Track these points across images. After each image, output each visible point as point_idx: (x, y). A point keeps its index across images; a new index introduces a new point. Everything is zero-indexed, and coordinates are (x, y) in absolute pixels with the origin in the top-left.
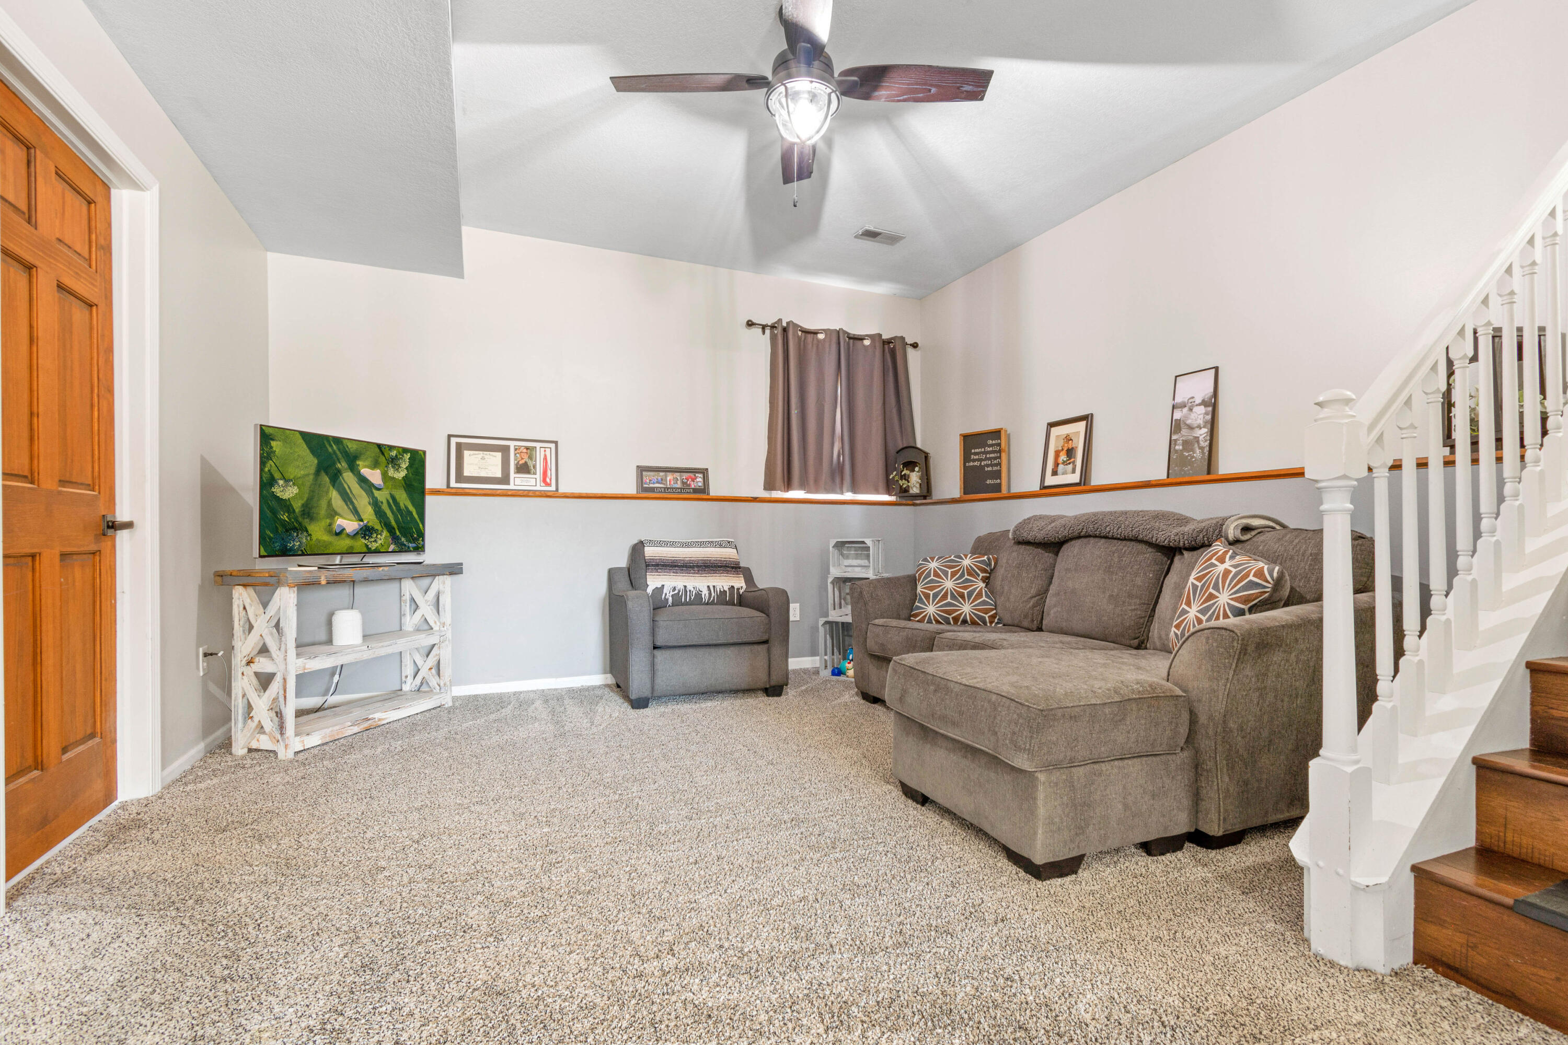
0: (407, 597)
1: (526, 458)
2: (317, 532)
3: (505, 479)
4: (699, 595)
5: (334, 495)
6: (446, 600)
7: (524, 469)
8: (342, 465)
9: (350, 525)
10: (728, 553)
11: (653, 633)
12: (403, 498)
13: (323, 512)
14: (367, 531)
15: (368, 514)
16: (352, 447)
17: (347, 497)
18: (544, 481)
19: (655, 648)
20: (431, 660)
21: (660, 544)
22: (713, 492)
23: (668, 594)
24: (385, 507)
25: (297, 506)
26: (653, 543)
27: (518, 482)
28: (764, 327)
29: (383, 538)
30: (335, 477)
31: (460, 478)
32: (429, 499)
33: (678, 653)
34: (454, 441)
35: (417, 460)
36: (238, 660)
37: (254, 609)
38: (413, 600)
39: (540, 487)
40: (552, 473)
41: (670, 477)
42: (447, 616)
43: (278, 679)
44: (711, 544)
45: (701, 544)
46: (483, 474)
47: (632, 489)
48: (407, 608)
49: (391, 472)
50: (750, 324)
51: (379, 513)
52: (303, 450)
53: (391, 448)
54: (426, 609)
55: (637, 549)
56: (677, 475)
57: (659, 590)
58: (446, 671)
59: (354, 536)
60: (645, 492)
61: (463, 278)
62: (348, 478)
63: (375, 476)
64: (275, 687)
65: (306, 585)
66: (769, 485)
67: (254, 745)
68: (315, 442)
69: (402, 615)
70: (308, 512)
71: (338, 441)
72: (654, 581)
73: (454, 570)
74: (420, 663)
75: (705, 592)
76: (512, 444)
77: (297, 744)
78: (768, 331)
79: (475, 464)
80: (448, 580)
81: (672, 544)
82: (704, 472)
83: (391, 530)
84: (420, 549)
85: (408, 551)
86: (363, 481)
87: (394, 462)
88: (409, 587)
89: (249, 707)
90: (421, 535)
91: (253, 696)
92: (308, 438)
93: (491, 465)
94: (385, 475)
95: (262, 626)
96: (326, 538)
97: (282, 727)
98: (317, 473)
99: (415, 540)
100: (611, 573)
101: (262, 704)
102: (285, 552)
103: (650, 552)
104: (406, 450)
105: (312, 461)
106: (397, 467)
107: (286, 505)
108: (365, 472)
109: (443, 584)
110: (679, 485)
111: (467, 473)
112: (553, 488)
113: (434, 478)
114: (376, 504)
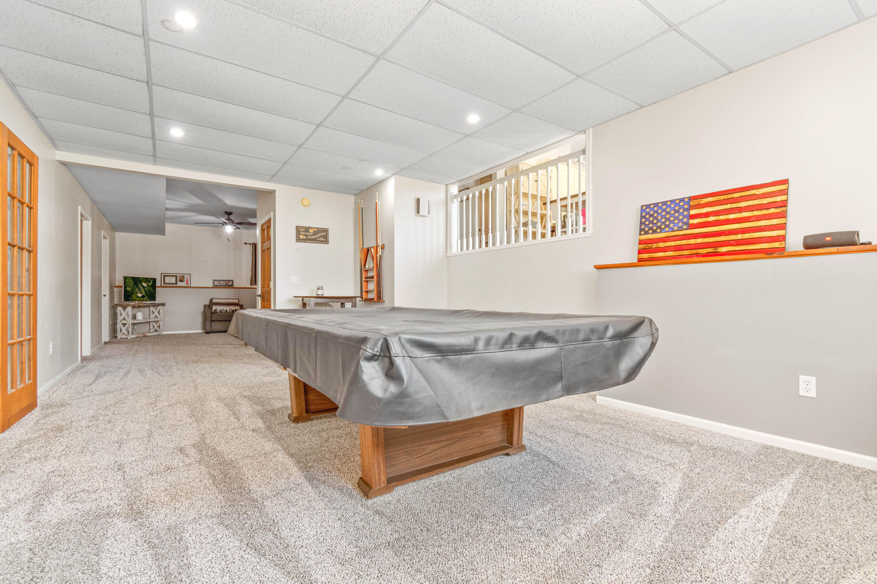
0: (151, 311)
1: (182, 278)
2: (134, 297)
3: (176, 283)
4: (227, 311)
5: (137, 289)
6: (161, 311)
7: (181, 281)
8: (139, 283)
9: (140, 295)
10: (236, 301)
11: (211, 318)
12: (151, 289)
13: (135, 293)
14: (143, 296)
15: (144, 293)
16: (140, 279)
17: (139, 290)
18: (187, 284)
19: (212, 321)
20: (158, 325)
21: (217, 299)
22: (235, 286)
23: (218, 310)
24: (147, 291)
25: (130, 292)
26: (215, 299)
27: (180, 284)
28: (250, 244)
29: (147, 298)
30: (137, 286)
31: (164, 283)
32: (157, 289)
33: (216, 322)
34: (163, 274)
35: (154, 280)
36: (118, 321)
37: (122, 311)
38: (153, 311)
39: (186, 285)
40: (189, 282)
41: (222, 282)
42: (161, 315)
43: (128, 324)
44: (231, 299)
45: (228, 299)
46: (170, 282)
47: (212, 286)
48: (151, 313)
49: (148, 284)
50: (245, 243)
51: (146, 292)
52: (131, 280)
53: (149, 278)
54: (156, 313)
55: (211, 300)
56: (225, 282)
57: (216, 310)
58: (161, 327)
59: (141, 297)
60: (215, 287)
61: (165, 235)
62: (140, 285)
63: (145, 285)
64: (127, 326)
65: (134, 307)
66: (251, 284)
67: (122, 337)
68: (133, 278)
69: (150, 315)
70: (132, 293)
71: (138, 278)
72: (214, 308)
73: (163, 305)
74: (154, 325)
75: (228, 310)
76: (178, 275)
77: (131, 336)
78: (251, 245)
79: (168, 280)
80: (162, 307)
81: (221, 299)
82: (232, 281)
83: (148, 296)
84: (155, 300)
85: (152, 300)
86: (143, 286)
87: (149, 281)
88: (152, 309)
89: (121, 330)
90: (155, 297)
91: (122, 328)
92: (132, 278)
93: (173, 280)
94: (147, 284)
95: (124, 314)
96: (135, 298)
97: (128, 333)
98: (134, 285)
99: (153, 298)
100: (205, 306)
101: (124, 329)
102: (128, 300)
103: (214, 301)
104: (152, 279)
105: (133, 283)
106: (150, 282)
107: (128, 291)
108: (143, 284)
109: (160, 308)
110: (225, 284)
111: (166, 282)
112: (189, 285)
113: (158, 284)
114: (145, 291)
